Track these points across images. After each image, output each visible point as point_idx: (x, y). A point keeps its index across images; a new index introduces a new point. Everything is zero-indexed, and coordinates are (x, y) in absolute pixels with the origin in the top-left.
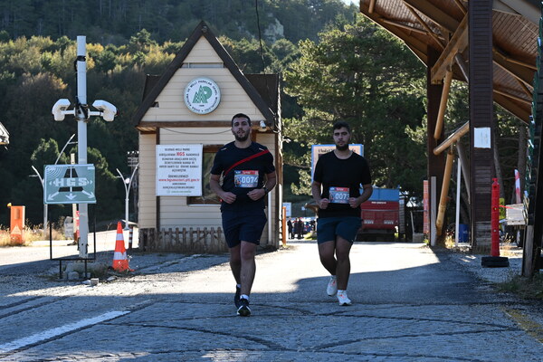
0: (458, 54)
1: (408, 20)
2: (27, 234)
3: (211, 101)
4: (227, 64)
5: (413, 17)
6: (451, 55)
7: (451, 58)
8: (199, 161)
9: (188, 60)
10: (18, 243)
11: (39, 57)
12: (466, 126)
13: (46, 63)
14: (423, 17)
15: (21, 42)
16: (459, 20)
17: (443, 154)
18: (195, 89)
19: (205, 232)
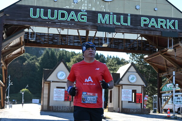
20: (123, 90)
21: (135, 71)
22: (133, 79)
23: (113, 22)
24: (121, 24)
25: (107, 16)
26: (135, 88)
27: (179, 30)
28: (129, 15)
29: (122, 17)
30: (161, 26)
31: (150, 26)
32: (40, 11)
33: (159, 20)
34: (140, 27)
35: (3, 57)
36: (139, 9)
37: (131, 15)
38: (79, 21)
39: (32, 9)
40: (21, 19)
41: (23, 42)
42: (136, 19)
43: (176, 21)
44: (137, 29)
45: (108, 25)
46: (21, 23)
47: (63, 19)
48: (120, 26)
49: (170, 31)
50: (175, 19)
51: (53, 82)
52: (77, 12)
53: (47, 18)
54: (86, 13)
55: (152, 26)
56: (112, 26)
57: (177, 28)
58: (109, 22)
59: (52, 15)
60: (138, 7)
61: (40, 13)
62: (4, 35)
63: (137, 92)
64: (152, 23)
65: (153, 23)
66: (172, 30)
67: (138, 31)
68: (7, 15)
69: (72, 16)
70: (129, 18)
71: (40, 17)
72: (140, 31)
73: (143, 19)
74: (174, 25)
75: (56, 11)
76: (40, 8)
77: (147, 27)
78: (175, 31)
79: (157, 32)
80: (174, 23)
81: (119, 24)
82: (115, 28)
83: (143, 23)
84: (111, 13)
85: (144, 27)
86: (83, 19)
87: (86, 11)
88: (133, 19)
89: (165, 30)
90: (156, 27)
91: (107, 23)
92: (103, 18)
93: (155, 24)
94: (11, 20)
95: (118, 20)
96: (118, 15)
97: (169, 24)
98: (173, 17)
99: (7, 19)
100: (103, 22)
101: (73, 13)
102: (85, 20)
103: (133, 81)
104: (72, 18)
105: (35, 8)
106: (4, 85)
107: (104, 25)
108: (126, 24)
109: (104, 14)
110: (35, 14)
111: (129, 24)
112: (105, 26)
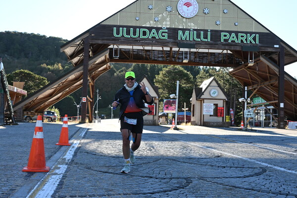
20: (204, 104)
23: (193, 38)
26: (216, 102)
28: (209, 31)
33: (240, 35)
35: (90, 74)
37: (211, 31)
41: (108, 59)
42: (216, 34)
47: (144, 37)
54: (167, 31)
60: (218, 23)
62: (90, 53)
63: (219, 106)
64: (232, 38)
68: (93, 35)
75: (138, 30)
80: (255, 37)
84: (192, 30)
93: (235, 39)
94: (96, 39)
99: (93, 38)
103: (214, 96)
106: (91, 100)
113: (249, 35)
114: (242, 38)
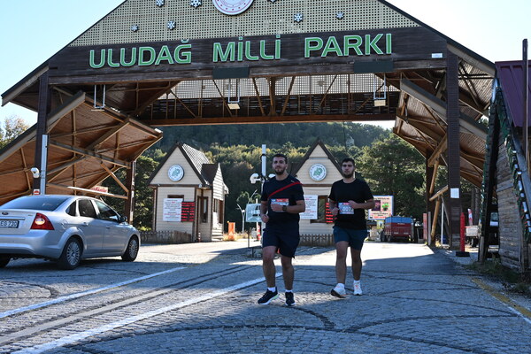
0: (442, 153)
1: (417, 137)
2: (236, 236)
3: (322, 175)
4: (330, 157)
5: (419, 135)
6: (438, 153)
7: (438, 154)
8: (316, 203)
9: (311, 156)
10: (232, 240)
11: (241, 154)
12: (447, 187)
13: (244, 157)
14: (424, 135)
15: (233, 147)
16: (443, 137)
17: (434, 200)
18: (315, 169)
19: (319, 236)
21: (325, 155)
22: (318, 172)
24: (260, 58)
25: (231, 45)
27: (394, 55)
29: (263, 42)
30: (352, 51)
31: (324, 54)
32: (107, 53)
34: (302, 59)
36: (302, 21)
38: (176, 64)
39: (92, 52)
40: (76, 72)
43: (389, 35)
44: (297, 64)
45: (234, 64)
46: (77, 80)
48: (260, 62)
49: (374, 60)
50: (384, 31)
51: (162, 185)
52: (172, 45)
53: (117, 65)
55: (329, 54)
56: (242, 65)
57: (389, 50)
58: (236, 57)
59: (128, 59)
61: (107, 58)
65: (332, 46)
66: (379, 57)
67: (299, 67)
69: (164, 54)
70: (278, 43)
71: (106, 65)
72: (304, 67)
73: (308, 40)
74: (382, 44)
75: (134, 49)
76: (106, 47)
77: (319, 58)
78: (386, 57)
79: (342, 65)
81: (257, 58)
82: (250, 68)
83: (308, 49)
85: (313, 58)
86: (185, 58)
87: (191, 42)
88: (289, 44)
89: (363, 58)
90: (339, 53)
91: (232, 59)
92: (224, 51)
93: (337, 49)
95: (255, 51)
96: (255, 40)
97: (371, 44)
98: (381, 27)
100: (224, 58)
101: (165, 48)
102: (188, 60)
104: (164, 58)
105: (98, 48)
107: (226, 65)
108: (272, 57)
109: (224, 42)
110: (97, 61)
111: (278, 55)
112: (228, 65)
113: (368, 37)
114: (352, 46)
